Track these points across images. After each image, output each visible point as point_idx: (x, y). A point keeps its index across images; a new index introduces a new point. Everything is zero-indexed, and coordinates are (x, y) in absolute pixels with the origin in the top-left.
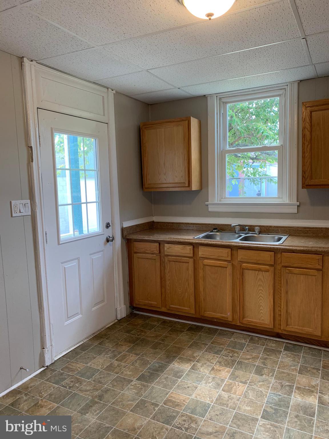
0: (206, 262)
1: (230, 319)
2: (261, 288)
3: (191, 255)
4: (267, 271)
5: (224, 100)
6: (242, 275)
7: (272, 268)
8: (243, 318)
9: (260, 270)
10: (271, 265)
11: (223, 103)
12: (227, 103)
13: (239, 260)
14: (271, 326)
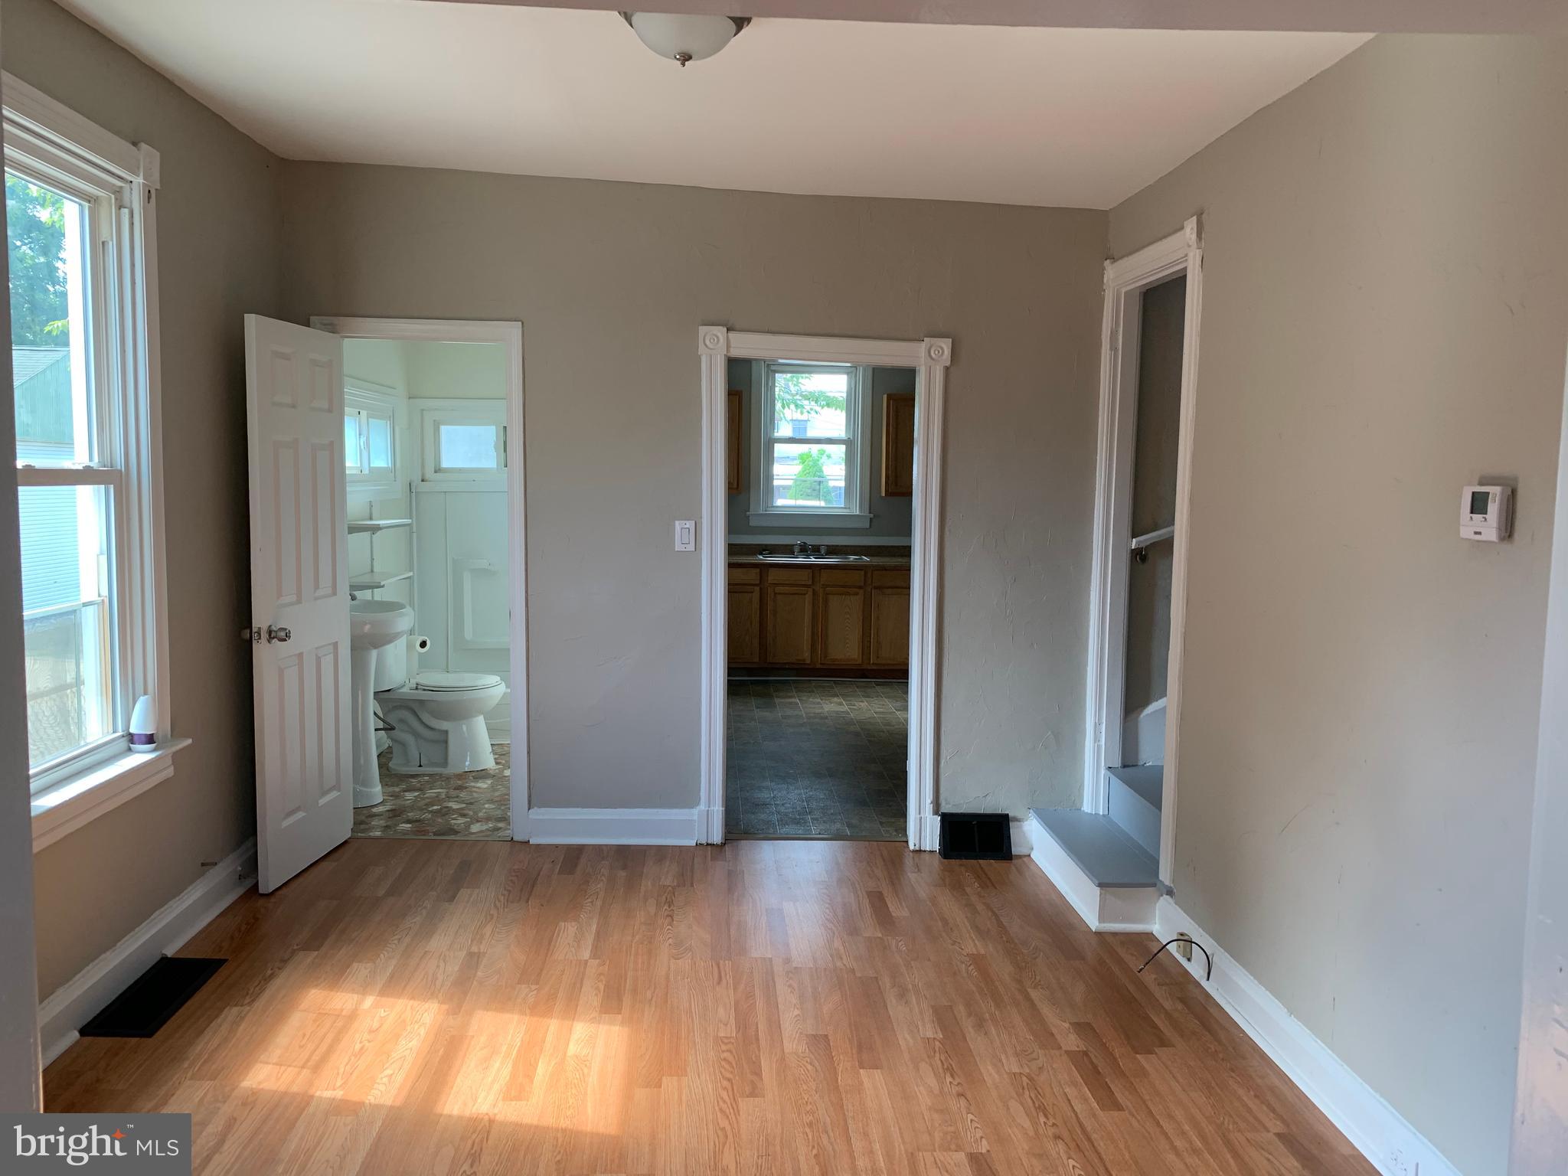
0: (778, 589)
1: (808, 662)
2: (848, 616)
3: (758, 582)
4: (857, 594)
5: (773, 368)
6: (826, 602)
7: (861, 592)
8: (826, 657)
9: (848, 594)
10: (860, 587)
11: (772, 371)
12: (775, 372)
13: (822, 583)
14: (860, 662)
